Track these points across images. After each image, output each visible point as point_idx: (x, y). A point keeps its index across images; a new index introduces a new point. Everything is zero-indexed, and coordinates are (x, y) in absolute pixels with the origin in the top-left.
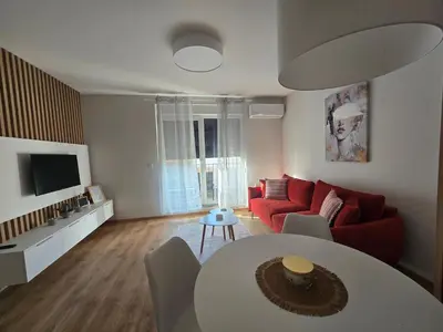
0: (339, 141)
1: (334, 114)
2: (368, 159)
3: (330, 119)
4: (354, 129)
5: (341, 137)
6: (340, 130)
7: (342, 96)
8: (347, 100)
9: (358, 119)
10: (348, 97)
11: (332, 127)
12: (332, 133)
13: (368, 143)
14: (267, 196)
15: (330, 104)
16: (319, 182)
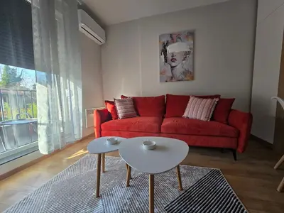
0: (172, 67)
1: (168, 48)
2: (193, 78)
3: (164, 51)
4: (184, 60)
5: (173, 64)
6: (173, 60)
7: (174, 36)
8: (179, 40)
9: (187, 53)
10: (180, 38)
11: (165, 57)
12: (166, 61)
13: (193, 69)
14: (120, 115)
15: (165, 40)
16: (167, 95)
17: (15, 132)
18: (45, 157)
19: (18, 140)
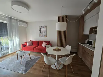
2: (46, 37)
3: (40, 30)
5: (42, 33)
9: (45, 31)
10: (43, 27)
14: (28, 45)
15: (40, 27)
16: (40, 41)
17: (5, 49)
18: (10, 54)
19: (5, 50)
